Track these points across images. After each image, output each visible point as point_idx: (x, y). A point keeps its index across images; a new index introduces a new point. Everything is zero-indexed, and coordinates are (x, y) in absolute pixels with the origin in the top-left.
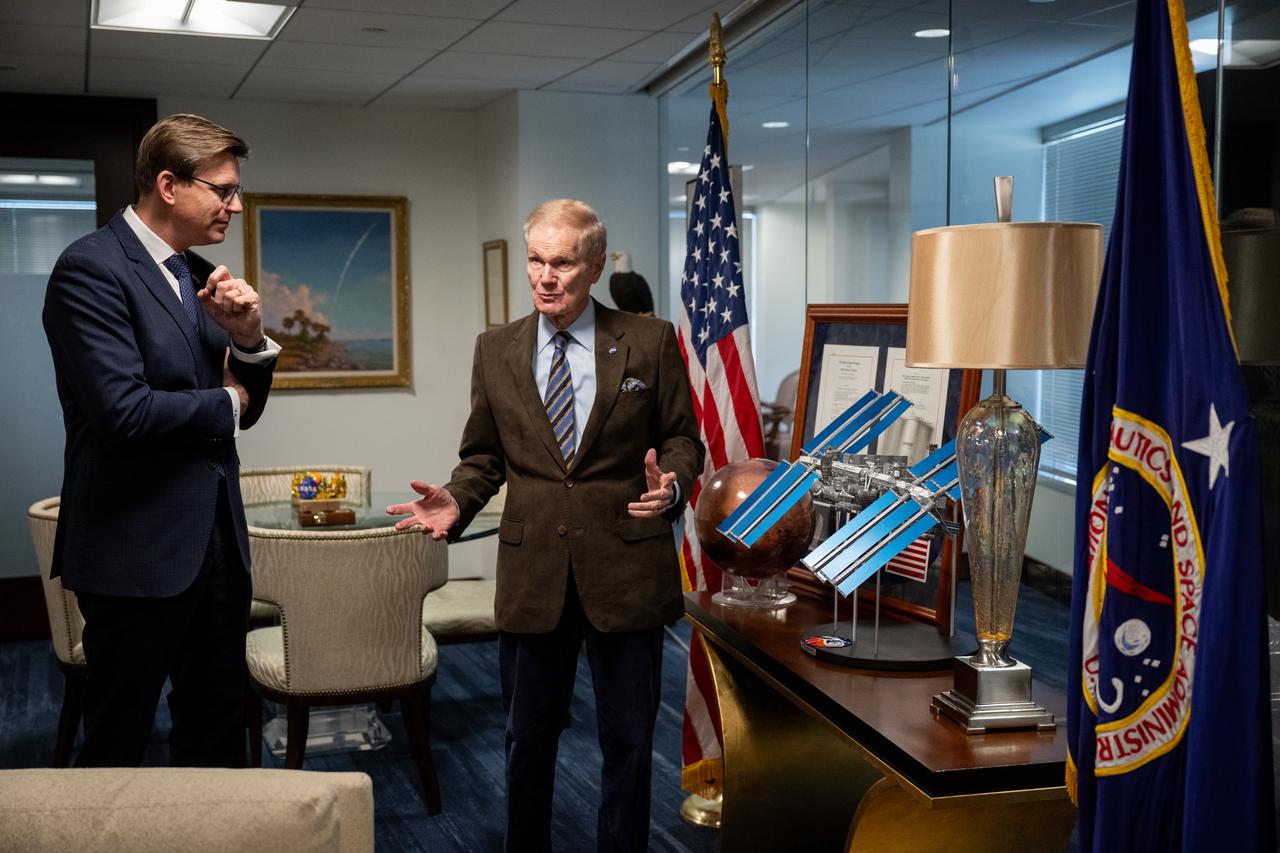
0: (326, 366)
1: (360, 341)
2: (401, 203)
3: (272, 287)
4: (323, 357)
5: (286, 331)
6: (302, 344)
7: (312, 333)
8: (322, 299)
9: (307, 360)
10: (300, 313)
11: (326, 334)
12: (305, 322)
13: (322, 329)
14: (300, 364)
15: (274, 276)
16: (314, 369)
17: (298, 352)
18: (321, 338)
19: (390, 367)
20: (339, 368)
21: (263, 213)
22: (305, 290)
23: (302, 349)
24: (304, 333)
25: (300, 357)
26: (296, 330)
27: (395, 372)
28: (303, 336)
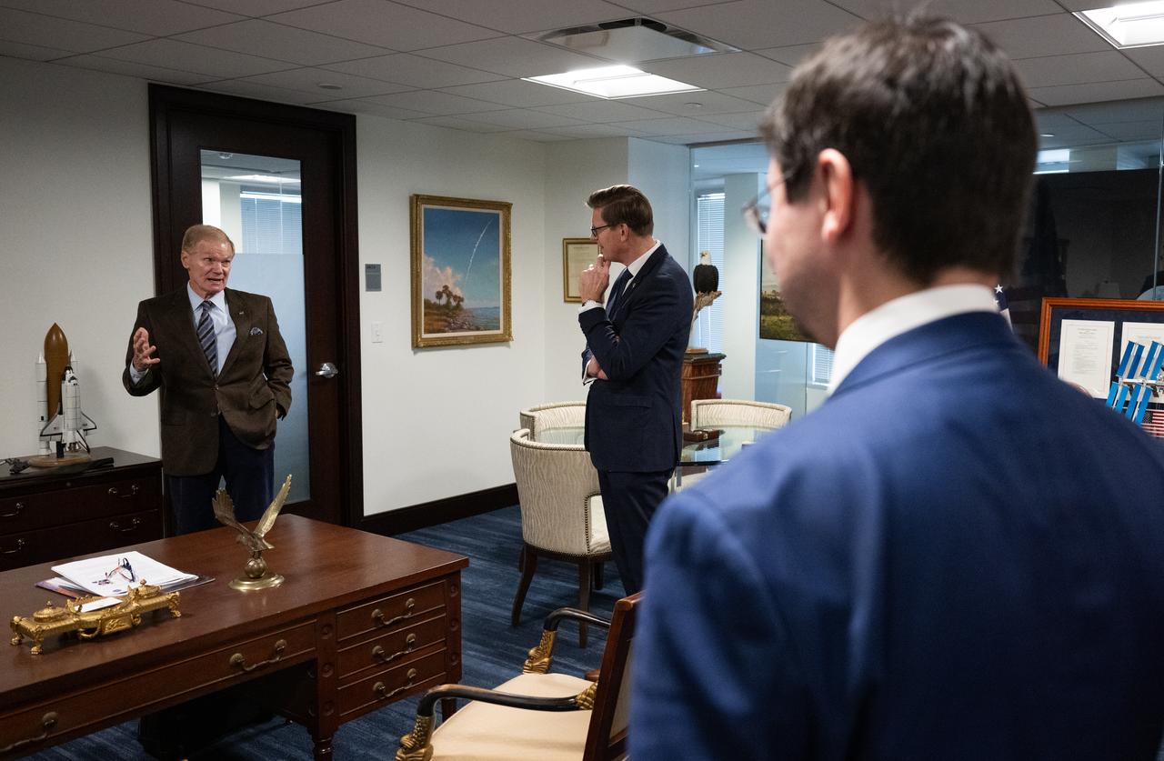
0: (461, 328)
1: (481, 309)
2: (507, 207)
3: (430, 268)
4: (459, 322)
5: (438, 302)
6: (447, 311)
7: (454, 303)
8: (459, 277)
9: (450, 323)
10: (446, 287)
11: (461, 303)
12: (449, 295)
13: (459, 299)
14: (445, 327)
15: (432, 260)
16: (454, 330)
17: (445, 317)
18: (458, 306)
19: (499, 329)
20: (469, 329)
21: (425, 209)
22: (449, 271)
23: (447, 315)
24: (448, 302)
25: (446, 321)
26: (443, 301)
27: (501, 331)
28: (447, 305)
